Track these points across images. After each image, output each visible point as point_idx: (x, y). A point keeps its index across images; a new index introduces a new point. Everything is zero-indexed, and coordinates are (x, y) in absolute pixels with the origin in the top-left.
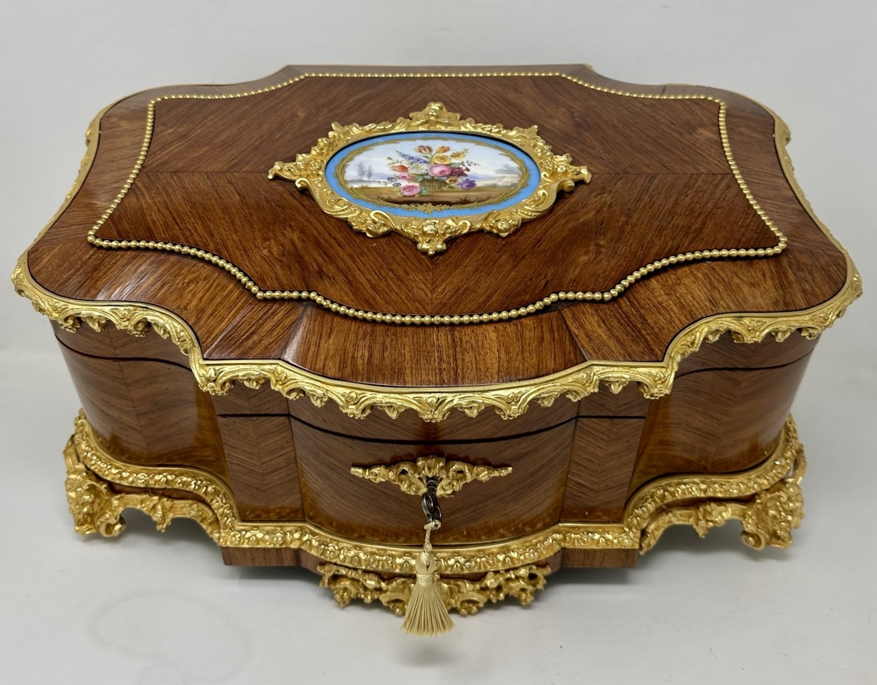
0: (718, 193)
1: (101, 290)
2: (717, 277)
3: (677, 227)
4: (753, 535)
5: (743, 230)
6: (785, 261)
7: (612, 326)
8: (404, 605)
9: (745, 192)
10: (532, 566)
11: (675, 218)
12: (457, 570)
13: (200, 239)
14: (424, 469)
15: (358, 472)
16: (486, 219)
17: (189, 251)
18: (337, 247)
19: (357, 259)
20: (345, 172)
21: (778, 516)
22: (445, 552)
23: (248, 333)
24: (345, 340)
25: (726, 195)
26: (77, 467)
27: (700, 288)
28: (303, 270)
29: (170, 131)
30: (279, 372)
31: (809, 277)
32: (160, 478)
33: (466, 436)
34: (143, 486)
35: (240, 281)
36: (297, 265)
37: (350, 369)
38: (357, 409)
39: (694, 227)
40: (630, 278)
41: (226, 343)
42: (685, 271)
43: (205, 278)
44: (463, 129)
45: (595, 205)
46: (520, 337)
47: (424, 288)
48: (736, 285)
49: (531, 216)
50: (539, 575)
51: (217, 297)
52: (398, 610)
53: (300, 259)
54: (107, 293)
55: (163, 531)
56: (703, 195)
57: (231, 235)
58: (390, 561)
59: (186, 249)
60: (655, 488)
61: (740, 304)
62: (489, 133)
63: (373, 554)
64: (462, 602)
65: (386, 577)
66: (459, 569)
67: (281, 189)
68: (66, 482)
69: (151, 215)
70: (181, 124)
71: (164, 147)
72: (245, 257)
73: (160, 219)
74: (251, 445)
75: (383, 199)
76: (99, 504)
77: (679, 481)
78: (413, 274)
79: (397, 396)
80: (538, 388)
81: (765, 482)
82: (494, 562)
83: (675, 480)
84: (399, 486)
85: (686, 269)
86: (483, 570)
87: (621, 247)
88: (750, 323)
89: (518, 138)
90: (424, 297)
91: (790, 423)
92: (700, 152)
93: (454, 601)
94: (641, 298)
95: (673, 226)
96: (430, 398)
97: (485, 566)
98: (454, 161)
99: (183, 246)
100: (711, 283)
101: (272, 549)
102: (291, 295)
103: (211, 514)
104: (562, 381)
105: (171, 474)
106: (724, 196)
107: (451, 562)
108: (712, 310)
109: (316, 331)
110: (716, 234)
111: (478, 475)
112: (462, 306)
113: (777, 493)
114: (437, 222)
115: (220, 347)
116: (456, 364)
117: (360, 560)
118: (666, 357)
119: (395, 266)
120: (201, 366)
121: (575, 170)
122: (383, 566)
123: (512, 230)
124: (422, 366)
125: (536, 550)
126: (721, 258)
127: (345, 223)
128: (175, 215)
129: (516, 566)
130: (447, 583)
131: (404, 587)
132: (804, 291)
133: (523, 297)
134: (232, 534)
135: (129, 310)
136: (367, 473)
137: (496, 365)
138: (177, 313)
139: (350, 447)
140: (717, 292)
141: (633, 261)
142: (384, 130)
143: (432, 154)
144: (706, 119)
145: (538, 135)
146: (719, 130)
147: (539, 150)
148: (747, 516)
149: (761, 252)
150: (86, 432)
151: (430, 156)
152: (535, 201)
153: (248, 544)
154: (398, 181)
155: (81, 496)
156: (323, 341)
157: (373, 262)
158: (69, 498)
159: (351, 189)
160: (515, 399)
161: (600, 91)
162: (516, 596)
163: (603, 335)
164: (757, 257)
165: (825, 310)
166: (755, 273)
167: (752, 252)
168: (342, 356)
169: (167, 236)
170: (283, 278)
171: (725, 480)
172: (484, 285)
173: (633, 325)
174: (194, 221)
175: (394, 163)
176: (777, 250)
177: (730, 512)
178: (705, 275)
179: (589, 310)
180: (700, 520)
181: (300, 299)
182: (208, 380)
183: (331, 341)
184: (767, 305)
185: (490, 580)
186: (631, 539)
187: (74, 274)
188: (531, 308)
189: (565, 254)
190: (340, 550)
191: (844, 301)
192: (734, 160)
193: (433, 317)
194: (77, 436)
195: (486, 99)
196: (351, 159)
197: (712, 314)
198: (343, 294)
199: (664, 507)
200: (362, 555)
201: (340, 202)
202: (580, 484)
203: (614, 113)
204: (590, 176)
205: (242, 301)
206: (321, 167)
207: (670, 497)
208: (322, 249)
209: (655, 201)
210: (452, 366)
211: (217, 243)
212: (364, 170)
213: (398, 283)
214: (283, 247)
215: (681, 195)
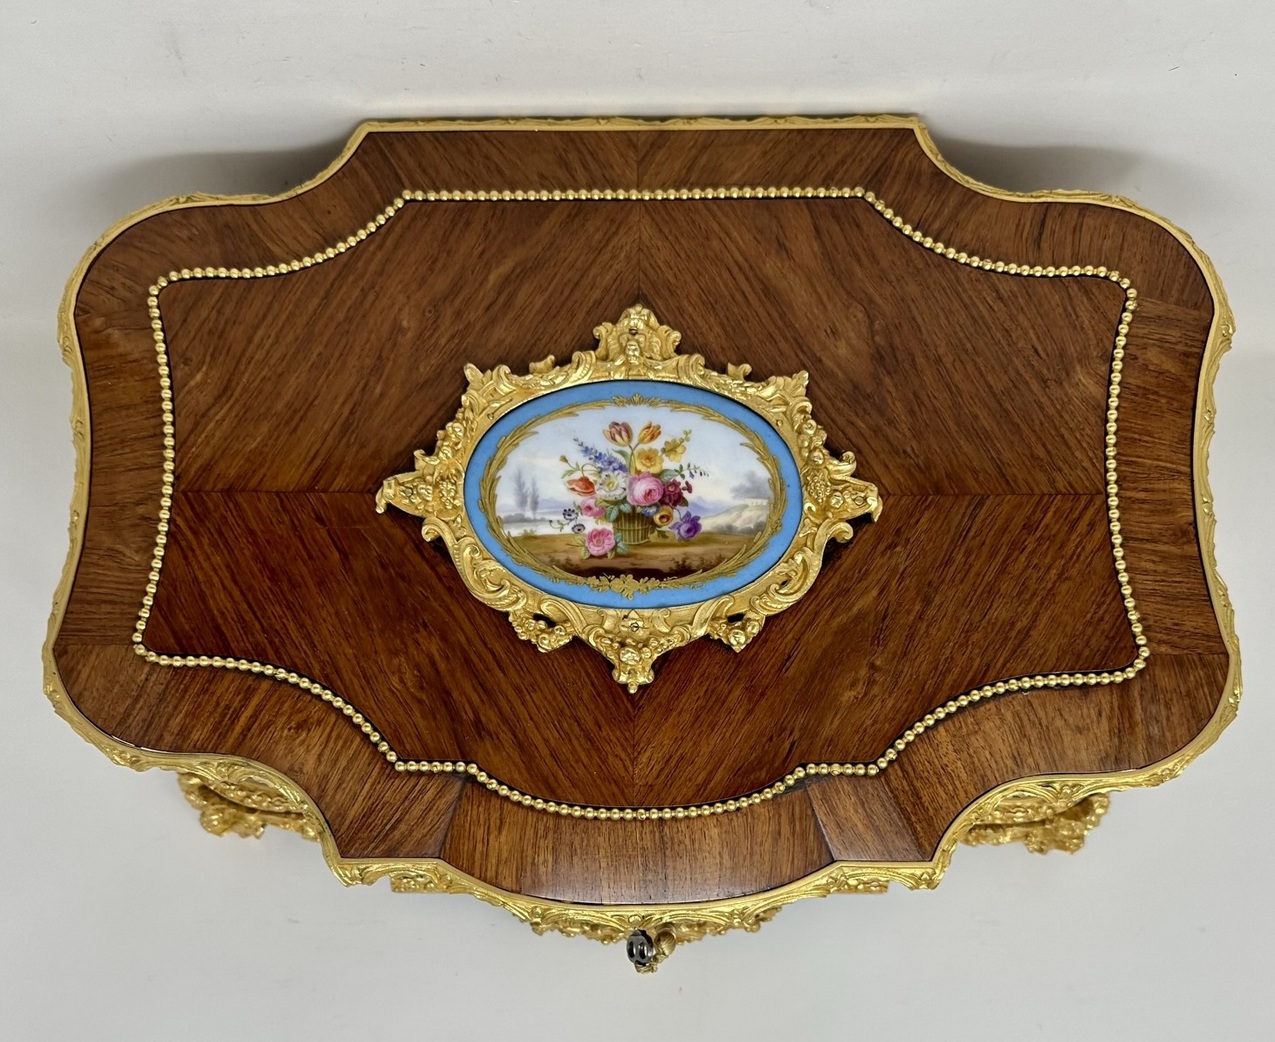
2: (1032, 717)
3: (994, 626)
11: (995, 605)
13: (297, 653)
16: (713, 618)
17: (286, 676)
19: (528, 697)
20: (495, 496)
24: (521, 837)
27: (1005, 738)
28: (453, 719)
30: (441, 873)
35: (366, 735)
36: (443, 713)
37: (530, 878)
39: (1019, 626)
40: (909, 737)
42: (990, 710)
43: (318, 724)
44: (684, 379)
47: (623, 756)
48: (1056, 732)
49: (779, 607)
53: (445, 696)
59: (281, 673)
61: (1055, 761)
70: (213, 356)
72: (367, 692)
73: (229, 606)
78: (607, 727)
85: (991, 707)
87: (905, 670)
89: (773, 402)
90: (623, 774)
92: (1067, 435)
94: (919, 762)
95: (988, 622)
98: (669, 464)
99: (276, 667)
100: (1022, 727)
102: (442, 767)
104: (799, 891)
108: (1014, 773)
109: (482, 822)
112: (674, 792)
114: (641, 623)
115: (362, 843)
116: (665, 874)
118: (938, 854)
119: (581, 712)
123: (751, 638)
126: (1045, 688)
127: (504, 619)
133: (758, 774)
138: (292, 776)
140: (1026, 743)
141: (918, 700)
143: (633, 445)
145: (808, 399)
149: (1105, 679)
151: (627, 450)
154: (581, 519)
156: (492, 837)
157: (550, 703)
159: (508, 540)
163: (859, 823)
164: (1098, 685)
166: (1089, 710)
167: (1091, 680)
168: (519, 860)
169: (250, 648)
170: (426, 738)
172: (705, 750)
173: (902, 809)
175: (571, 472)
176: (1130, 673)
178: (1016, 714)
179: (845, 786)
181: (455, 775)
183: (503, 838)
184: (1091, 763)
187: (132, 706)
188: (767, 791)
189: (822, 688)
193: (634, 810)
196: (502, 462)
198: (513, 766)
201: (493, 575)
204: (881, 507)
205: (376, 772)
206: (457, 487)
208: (476, 677)
209: (971, 566)
210: (660, 877)
211: (323, 662)
212: (524, 490)
213: (586, 746)
214: (419, 672)
215: (1014, 550)
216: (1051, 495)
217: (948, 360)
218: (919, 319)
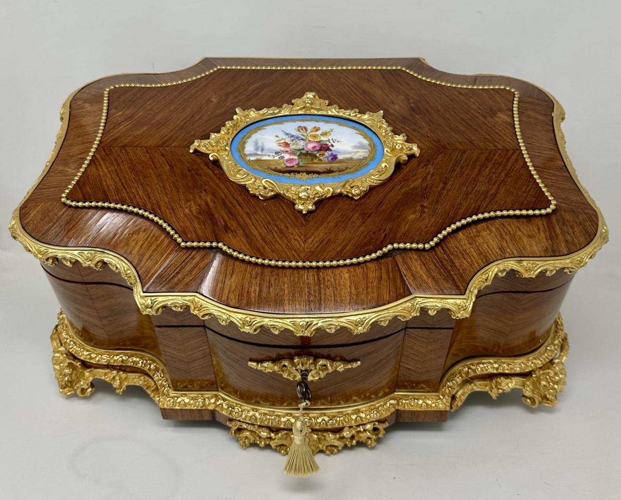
0: (509, 164)
1: (71, 238)
3: (479, 192)
4: (530, 398)
5: (525, 195)
6: (554, 219)
7: (430, 268)
8: (287, 448)
9: (528, 164)
10: (375, 422)
11: (478, 185)
12: (323, 426)
13: (141, 200)
14: (298, 364)
15: (253, 365)
16: (344, 186)
17: (133, 209)
18: (238, 207)
19: (252, 217)
20: (244, 148)
21: (548, 385)
22: (315, 413)
23: (175, 273)
24: (243, 279)
25: (515, 167)
26: (60, 349)
27: (493, 239)
28: (213, 225)
29: (120, 113)
30: (196, 301)
31: (571, 230)
32: (118, 358)
33: (328, 343)
34: (106, 364)
35: (169, 233)
36: (209, 222)
37: (245, 300)
38: (251, 329)
39: (491, 192)
40: (444, 233)
41: (159, 280)
42: (483, 226)
43: (145, 230)
44: (330, 113)
45: (422, 174)
46: (366, 277)
47: (299, 239)
48: (518, 237)
49: (376, 183)
50: (380, 428)
51: (153, 246)
52: (283, 451)
53: (211, 217)
54: (76, 241)
55: (121, 393)
56: (499, 167)
57: (163, 197)
58: (277, 420)
59: (131, 208)
60: (462, 366)
61: (521, 251)
62: (348, 117)
63: (265, 414)
64: (327, 447)
65: (274, 430)
66: (324, 425)
67: (199, 160)
68: (53, 358)
69: (106, 181)
70: (128, 107)
71: (115, 126)
72: (173, 215)
73: (112, 184)
74: (179, 344)
75: (271, 169)
76: (76, 375)
77: (479, 361)
78: (291, 228)
79: (278, 320)
80: (377, 314)
81: (540, 362)
82: (348, 420)
83: (476, 361)
84: (282, 374)
85: (484, 224)
86: (341, 425)
87: (439, 208)
88: (527, 265)
89: (368, 120)
90: (298, 247)
91: (559, 319)
92: (498, 132)
93: (321, 446)
94: (451, 247)
95: (476, 191)
96: (302, 322)
97: (342, 423)
98: (323, 138)
99: (129, 206)
100: (501, 235)
101: (195, 409)
102: (205, 244)
103: (153, 384)
104: (394, 309)
105: (125, 356)
106: (513, 167)
107: (319, 420)
108: (501, 256)
109: (223, 271)
110: (506, 198)
111: (336, 368)
112: (325, 254)
113: (547, 371)
114: (309, 188)
115: (155, 284)
116: (320, 297)
117: (256, 418)
118: (467, 292)
119: (278, 222)
120: (141, 297)
121: (408, 147)
122: (272, 423)
123: (362, 194)
124: (297, 298)
125: (378, 412)
126: (509, 216)
127: (244, 187)
128: (123, 181)
129: (364, 423)
130: (316, 435)
131: (287, 437)
132: (567, 241)
133: (369, 247)
134: (168, 399)
135: (91, 254)
136: (259, 366)
137: (348, 298)
138: (125, 256)
139: (247, 349)
140: (505, 242)
141: (446, 218)
142: (274, 113)
143: (308, 133)
144: (504, 106)
145: (383, 118)
146: (513, 114)
147: (384, 131)
148: (526, 386)
149: (537, 212)
150: (66, 324)
151: (306, 135)
152: (379, 171)
153: (179, 406)
154: (283, 155)
155: (64, 369)
156: (227, 279)
157: (263, 219)
158: (55, 369)
159: (249, 161)
160: (361, 323)
161: (429, 82)
162: (364, 442)
163: (423, 275)
164: (534, 216)
165: (581, 255)
166: (532, 228)
167: (531, 212)
168: (241, 291)
169: (118, 198)
170: (199, 231)
171: (511, 361)
172: (341, 237)
173: (445, 268)
174: (136, 186)
175: (280, 140)
176: (549, 210)
177: (514, 383)
178: (497, 229)
179: (414, 256)
180: (493, 388)
181: (211, 248)
182: (147, 307)
183: (233, 280)
184: (540, 252)
185: (346, 432)
186: (444, 404)
187: (52, 226)
188: (374, 255)
189: (399, 214)
190: (242, 411)
191: (595, 248)
192: (522, 138)
193: (304, 262)
194: (59, 327)
195: (347, 88)
196: (249, 137)
197: (500, 258)
198: (242, 244)
199: (469, 379)
200: (257, 415)
201: (240, 172)
202: (409, 369)
203: (438, 100)
204: (419, 152)
205: (170, 249)
206: (227, 144)
207: (472, 373)
208: (227, 209)
209: (464, 172)
210: (317, 298)
211: (153, 204)
212: (258, 145)
213: (280, 236)
214: (199, 207)
215: (483, 167)
216: (496, 150)
217: (442, 111)
218: (428, 100)
